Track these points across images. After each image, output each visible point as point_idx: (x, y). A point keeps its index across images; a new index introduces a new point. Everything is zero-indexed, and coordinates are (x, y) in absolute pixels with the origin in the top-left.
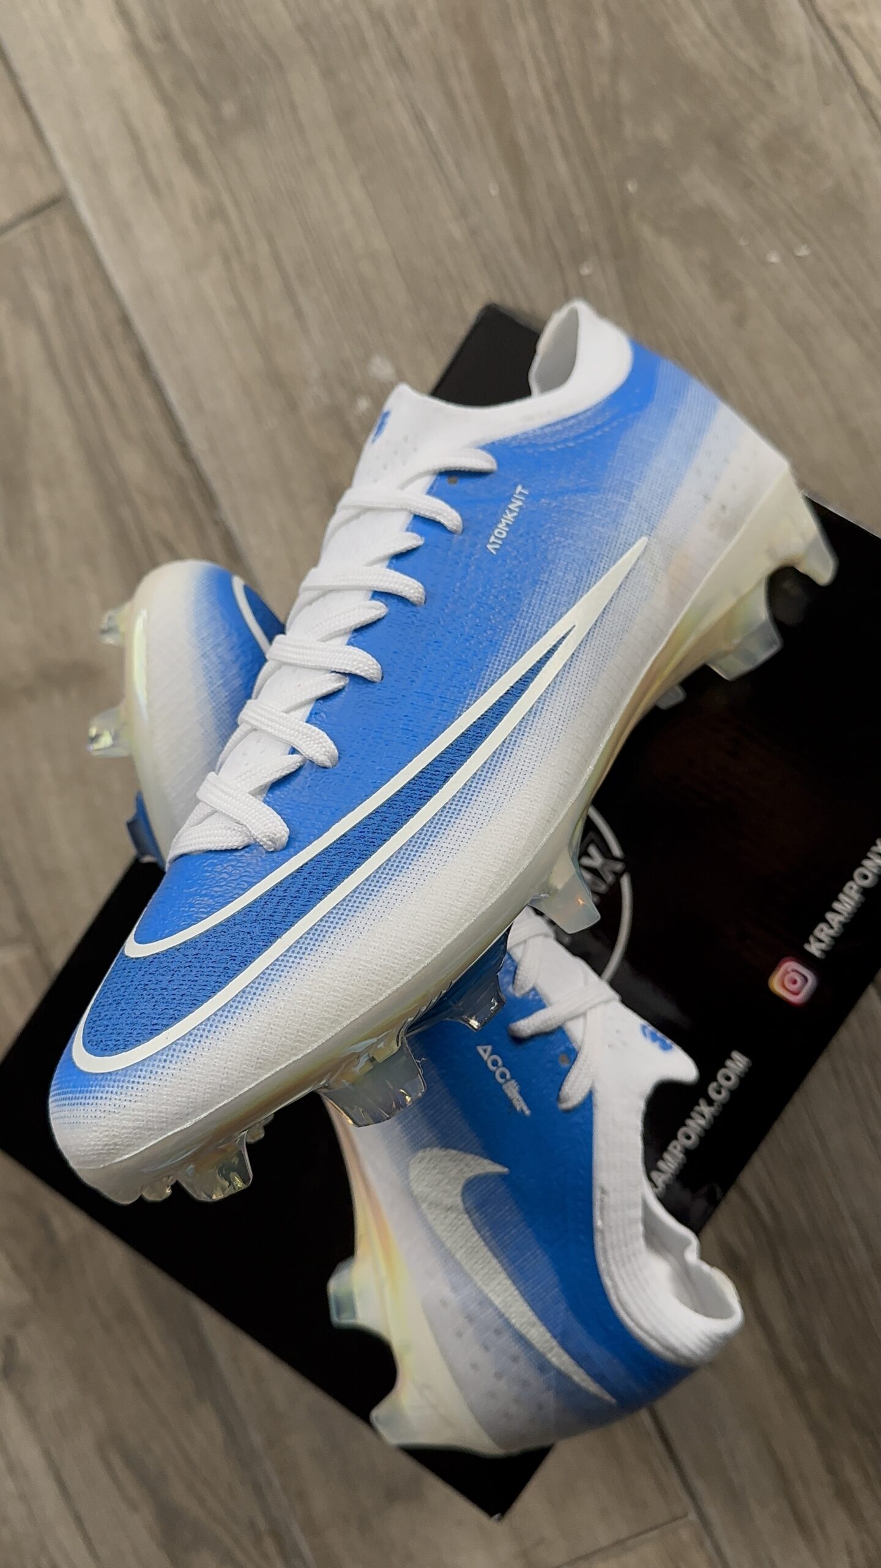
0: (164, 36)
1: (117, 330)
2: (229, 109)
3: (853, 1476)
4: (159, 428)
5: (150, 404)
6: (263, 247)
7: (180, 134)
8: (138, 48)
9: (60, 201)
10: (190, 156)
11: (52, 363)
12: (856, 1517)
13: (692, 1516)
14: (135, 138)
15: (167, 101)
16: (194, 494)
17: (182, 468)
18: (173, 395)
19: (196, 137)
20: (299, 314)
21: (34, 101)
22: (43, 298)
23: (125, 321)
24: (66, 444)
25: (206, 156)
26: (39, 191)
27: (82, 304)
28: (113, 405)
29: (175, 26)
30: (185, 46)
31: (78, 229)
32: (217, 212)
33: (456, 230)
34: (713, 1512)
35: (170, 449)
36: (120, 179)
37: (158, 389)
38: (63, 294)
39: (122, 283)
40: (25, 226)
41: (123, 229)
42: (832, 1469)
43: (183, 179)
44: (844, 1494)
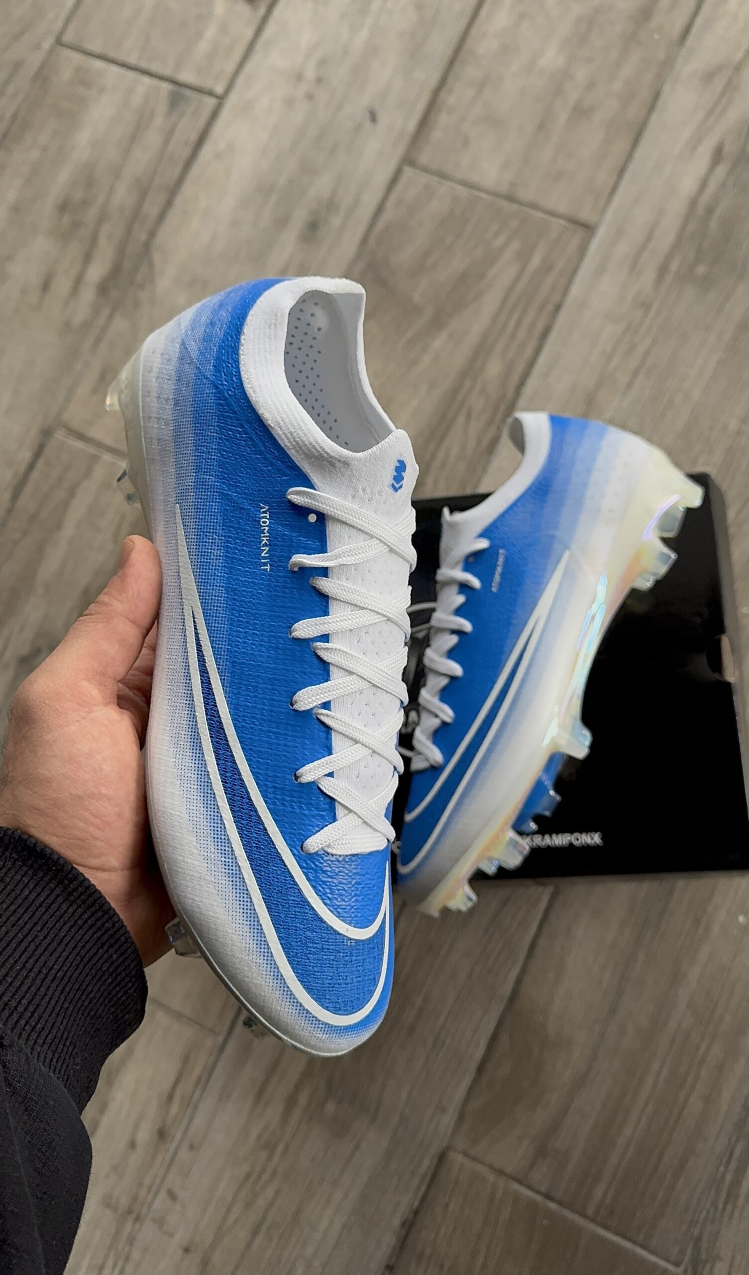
0: (710, 211)
1: (550, 308)
2: (701, 270)
3: (303, 1100)
4: (521, 366)
5: (529, 352)
6: (648, 342)
7: (669, 257)
8: (693, 203)
9: (589, 229)
10: (663, 270)
11: (510, 290)
12: (285, 1116)
13: (220, 1039)
14: (649, 238)
15: (680, 237)
16: (503, 407)
17: (510, 392)
18: (542, 359)
19: (674, 266)
20: (630, 385)
21: (627, 176)
22: (536, 260)
23: (558, 308)
24: (477, 329)
25: (669, 278)
26: (585, 214)
27: (549, 280)
28: (513, 336)
29: (719, 211)
30: (713, 224)
31: (583, 250)
32: (646, 306)
33: (733, 424)
34: (231, 1046)
35: (515, 379)
36: (623, 248)
37: (538, 350)
38: (547, 267)
39: (576, 290)
40: (563, 222)
41: (601, 269)
42: (298, 1087)
43: (649, 275)
44: (290, 1103)
